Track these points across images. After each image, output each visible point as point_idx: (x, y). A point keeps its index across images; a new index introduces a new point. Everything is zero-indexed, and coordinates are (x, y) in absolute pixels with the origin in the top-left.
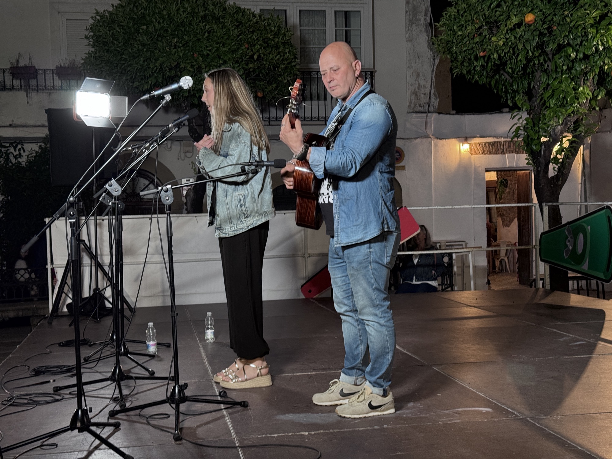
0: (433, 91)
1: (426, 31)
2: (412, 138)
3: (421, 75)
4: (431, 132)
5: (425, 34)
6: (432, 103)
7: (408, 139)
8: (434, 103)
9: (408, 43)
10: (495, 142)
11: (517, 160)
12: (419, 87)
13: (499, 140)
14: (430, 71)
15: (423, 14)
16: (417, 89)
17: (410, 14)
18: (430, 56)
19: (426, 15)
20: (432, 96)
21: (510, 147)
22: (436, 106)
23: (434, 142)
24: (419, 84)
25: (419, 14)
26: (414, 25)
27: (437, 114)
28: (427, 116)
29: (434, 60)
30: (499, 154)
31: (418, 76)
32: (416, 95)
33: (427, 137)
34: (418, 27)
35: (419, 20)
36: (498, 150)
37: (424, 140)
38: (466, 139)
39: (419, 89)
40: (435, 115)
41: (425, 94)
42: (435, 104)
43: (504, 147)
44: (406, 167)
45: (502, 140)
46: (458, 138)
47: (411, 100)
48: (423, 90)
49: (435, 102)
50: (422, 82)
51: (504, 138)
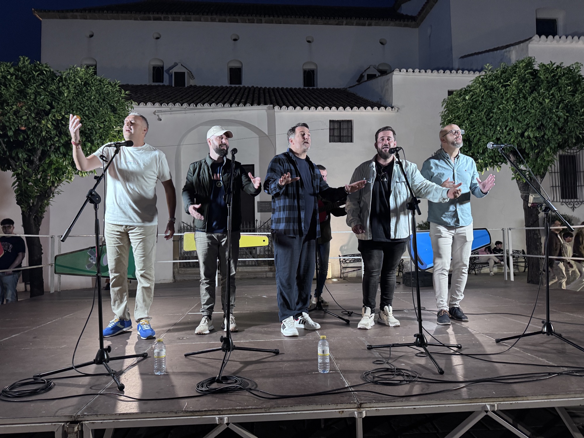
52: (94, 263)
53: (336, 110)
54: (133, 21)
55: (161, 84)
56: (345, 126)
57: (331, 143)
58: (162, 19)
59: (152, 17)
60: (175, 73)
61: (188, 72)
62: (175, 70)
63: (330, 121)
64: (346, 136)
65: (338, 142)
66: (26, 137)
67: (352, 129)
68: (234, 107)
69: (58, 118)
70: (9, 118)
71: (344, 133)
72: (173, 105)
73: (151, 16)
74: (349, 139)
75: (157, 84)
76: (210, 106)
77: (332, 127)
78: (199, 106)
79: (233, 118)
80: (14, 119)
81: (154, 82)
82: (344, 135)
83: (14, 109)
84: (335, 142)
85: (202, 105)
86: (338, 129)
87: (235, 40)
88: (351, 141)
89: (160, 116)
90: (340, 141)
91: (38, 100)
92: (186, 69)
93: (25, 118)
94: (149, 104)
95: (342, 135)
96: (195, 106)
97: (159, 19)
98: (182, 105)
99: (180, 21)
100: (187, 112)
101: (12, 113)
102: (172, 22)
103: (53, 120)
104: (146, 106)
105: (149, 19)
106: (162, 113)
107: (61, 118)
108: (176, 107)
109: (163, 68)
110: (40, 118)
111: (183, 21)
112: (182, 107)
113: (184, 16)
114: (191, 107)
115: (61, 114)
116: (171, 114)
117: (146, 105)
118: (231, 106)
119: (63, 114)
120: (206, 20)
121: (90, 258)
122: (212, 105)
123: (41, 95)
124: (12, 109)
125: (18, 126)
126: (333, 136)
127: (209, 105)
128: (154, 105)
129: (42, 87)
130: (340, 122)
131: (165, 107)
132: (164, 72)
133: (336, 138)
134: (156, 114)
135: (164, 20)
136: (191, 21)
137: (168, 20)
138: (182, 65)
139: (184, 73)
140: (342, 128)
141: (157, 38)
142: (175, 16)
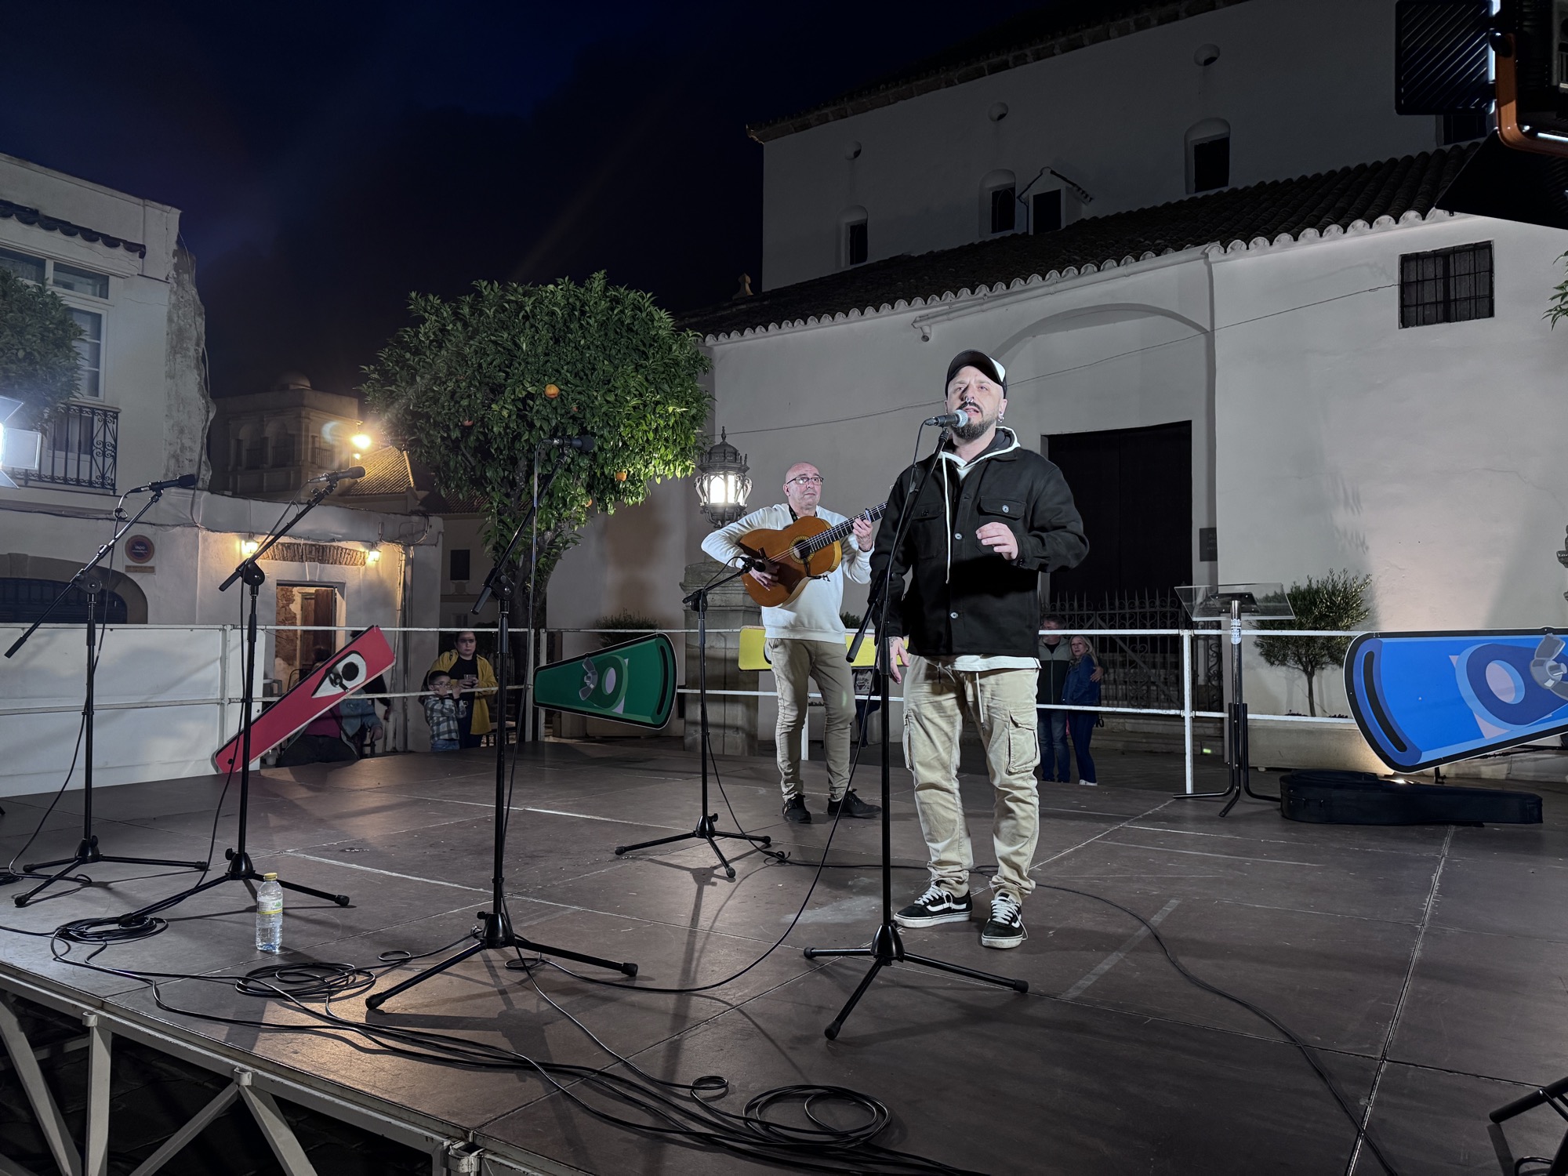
0: (203, 458)
1: (198, 368)
2: (168, 525)
3: (186, 432)
4: (199, 520)
5: (195, 371)
6: (201, 477)
7: (161, 525)
8: (204, 475)
9: (169, 380)
10: (291, 543)
11: (322, 571)
12: (183, 448)
13: (298, 541)
14: (200, 426)
15: (194, 342)
16: (179, 451)
17: (172, 339)
18: (201, 406)
19: (198, 345)
20: (203, 467)
21: (311, 552)
22: (208, 481)
23: (202, 533)
24: (182, 444)
25: (188, 341)
26: (179, 356)
27: (209, 494)
28: (194, 495)
29: (208, 412)
30: (295, 561)
31: (182, 431)
32: (178, 460)
33: (194, 525)
34: (184, 360)
35: (187, 349)
36: (295, 556)
37: (188, 530)
38: (250, 536)
39: (181, 451)
40: (206, 494)
41: (190, 461)
42: (206, 478)
43: (302, 552)
44: (157, 569)
45: (302, 542)
46: (239, 532)
47: (168, 466)
48: (188, 455)
49: (206, 475)
50: (187, 443)
51: (305, 539)
52: (592, 686)
53: (1419, 220)
54: (943, 91)
55: (1008, 233)
56: (1461, 266)
57: (1410, 329)
58: (1011, 64)
59: (986, 67)
60: (1034, 196)
61: (1067, 188)
62: (1038, 189)
63: (1405, 259)
64: (1470, 299)
65: (1438, 322)
66: (481, 438)
67: (1491, 271)
68: (1110, 268)
69: (521, 396)
70: (443, 407)
71: (1462, 289)
72: (953, 296)
73: (984, 64)
74: (1483, 306)
75: (998, 236)
76: (1044, 279)
77: (1413, 278)
78: (1018, 284)
79: (1108, 301)
80: (450, 409)
81: (994, 231)
82: (1463, 293)
83: (449, 389)
84: (1425, 323)
85: (1022, 282)
86: (1436, 279)
87: (1209, 61)
88: (1491, 314)
89: (927, 330)
90: (1447, 318)
91: (484, 365)
92: (1064, 179)
93: (465, 403)
94: (901, 304)
95: (1452, 298)
96: (1004, 287)
97: (1005, 66)
98: (973, 293)
99: (1054, 55)
100: (985, 306)
101: (448, 397)
102: (1038, 62)
103: (513, 400)
104: (892, 312)
105: (980, 74)
106: (929, 322)
107: (524, 393)
108: (960, 299)
109: (1013, 189)
110: (493, 400)
111: (1063, 52)
112: (974, 297)
113: (1063, 40)
114: (996, 293)
115: (523, 384)
116: (949, 320)
117: (893, 308)
118: (1099, 270)
119: (527, 385)
120: (1124, 32)
121: (585, 677)
122: (1047, 276)
123: (488, 355)
124: (445, 389)
125: (459, 421)
126: (1417, 305)
127: (1040, 278)
128: (909, 305)
129: (493, 338)
130: (1445, 257)
131: (937, 305)
132: (1017, 200)
133: (1430, 311)
134: (916, 325)
135: (1016, 66)
136: (1083, 46)
137: (1026, 63)
138: (1053, 172)
139: (1059, 192)
140: (1452, 273)
141: (1001, 117)
142: (1041, 46)
